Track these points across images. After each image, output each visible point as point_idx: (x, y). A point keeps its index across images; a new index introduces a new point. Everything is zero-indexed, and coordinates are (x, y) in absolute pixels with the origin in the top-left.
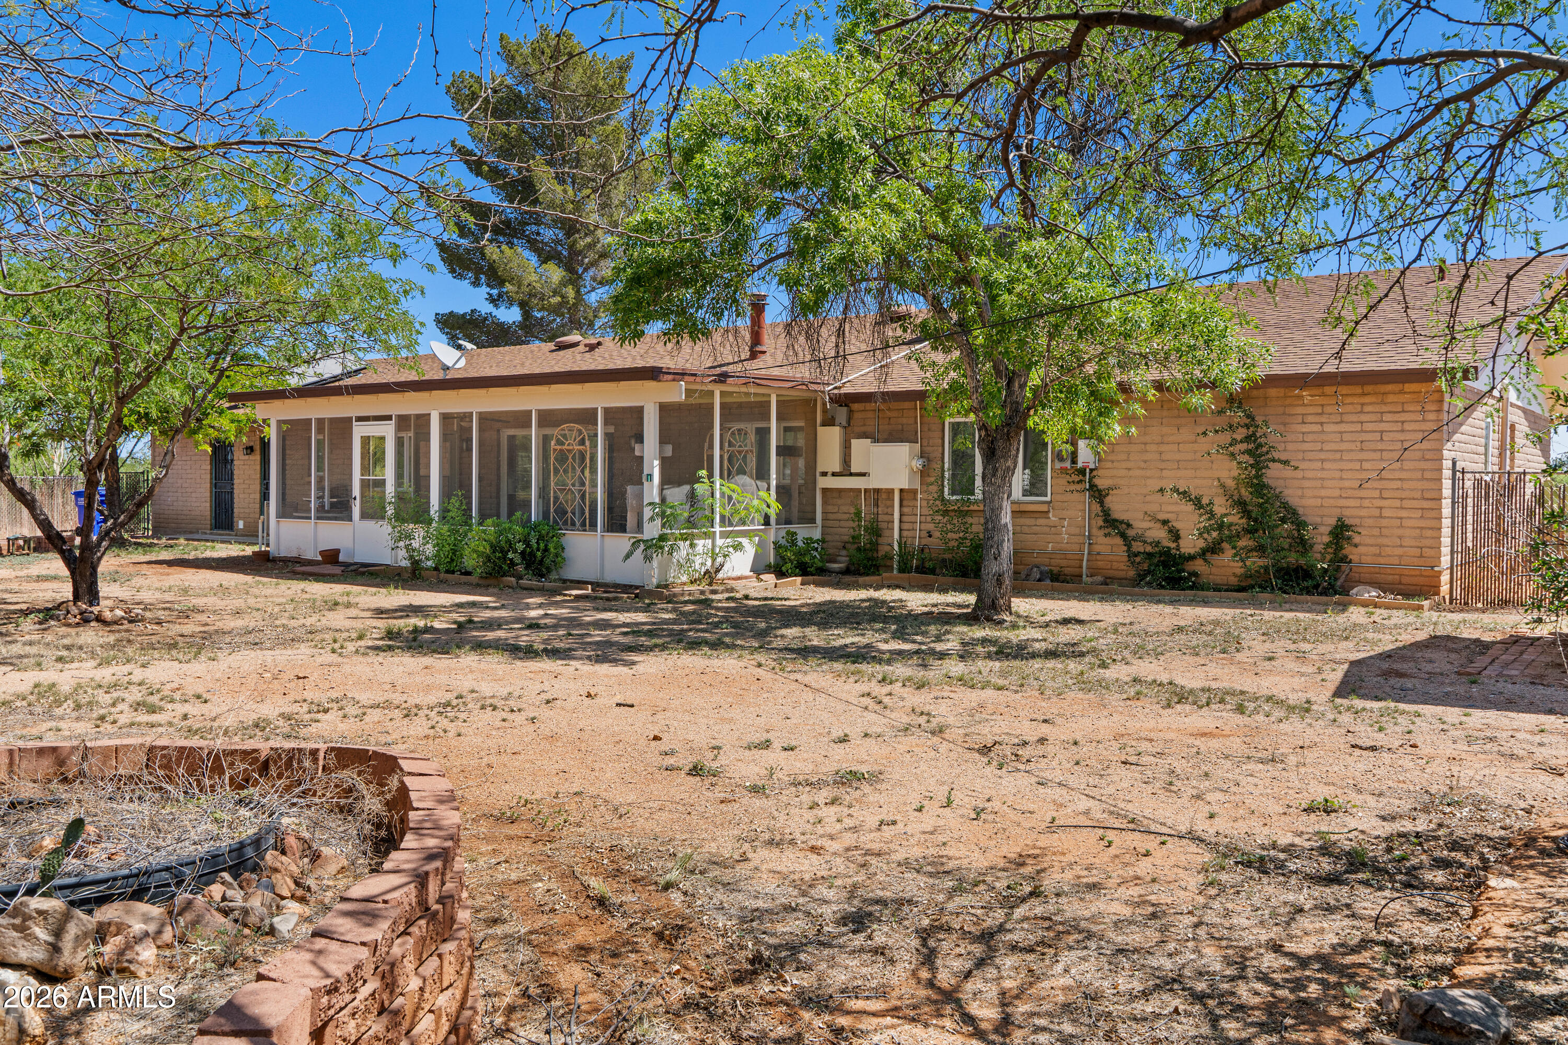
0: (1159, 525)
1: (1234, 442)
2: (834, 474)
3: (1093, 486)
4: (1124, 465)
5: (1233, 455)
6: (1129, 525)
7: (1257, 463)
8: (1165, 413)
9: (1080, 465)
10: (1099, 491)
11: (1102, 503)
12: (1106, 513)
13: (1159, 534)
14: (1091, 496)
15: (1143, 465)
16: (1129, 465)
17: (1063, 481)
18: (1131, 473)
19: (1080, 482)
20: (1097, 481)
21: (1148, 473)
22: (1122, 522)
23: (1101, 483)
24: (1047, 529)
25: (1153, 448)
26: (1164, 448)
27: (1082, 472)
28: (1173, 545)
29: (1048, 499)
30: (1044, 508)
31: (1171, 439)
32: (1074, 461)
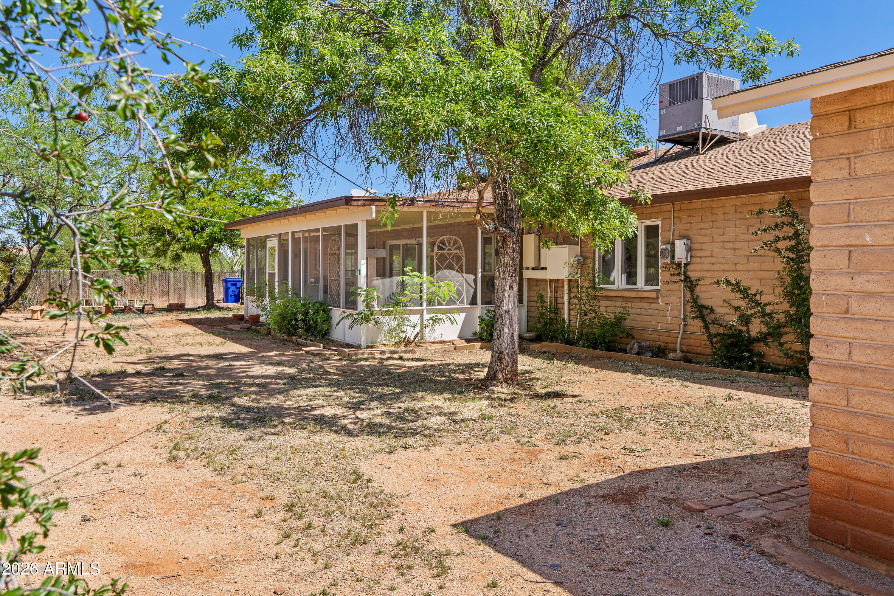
0: (732, 311)
1: (778, 239)
2: (533, 269)
3: (687, 278)
4: (710, 260)
5: (778, 251)
6: (712, 310)
7: (798, 257)
8: (738, 216)
9: (676, 261)
10: (691, 282)
11: (692, 291)
12: (695, 300)
13: (733, 319)
14: (685, 286)
15: (722, 260)
16: (712, 260)
17: (667, 273)
18: (714, 267)
19: (679, 274)
20: (690, 274)
21: (726, 267)
22: (707, 308)
23: (693, 275)
24: (657, 312)
25: (729, 245)
26: (738, 245)
27: (679, 265)
28: (744, 329)
29: (658, 288)
30: (654, 295)
31: (742, 237)
32: (673, 257)
